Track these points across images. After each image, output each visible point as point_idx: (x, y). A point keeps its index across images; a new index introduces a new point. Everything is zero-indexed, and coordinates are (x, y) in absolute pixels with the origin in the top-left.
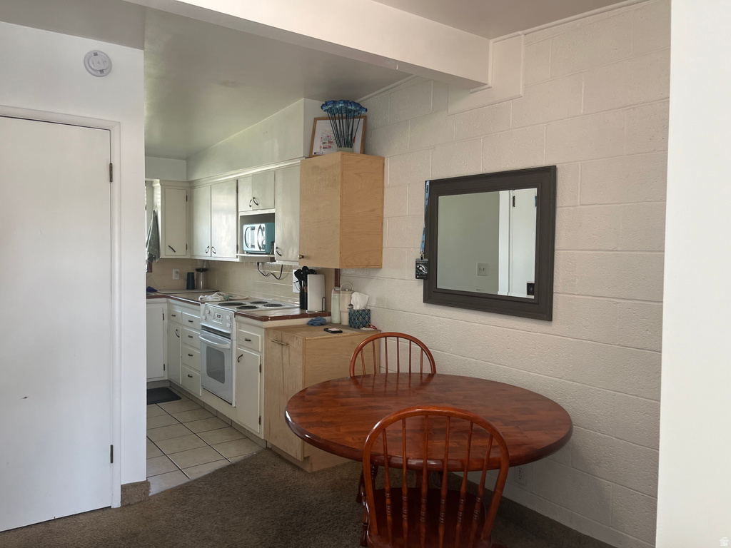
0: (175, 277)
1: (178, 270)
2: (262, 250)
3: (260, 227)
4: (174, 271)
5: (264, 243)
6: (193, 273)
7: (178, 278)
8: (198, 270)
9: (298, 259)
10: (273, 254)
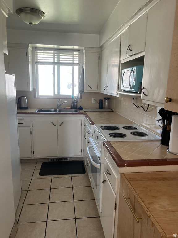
0: (93, 102)
1: (95, 98)
2: (132, 90)
3: (132, 70)
4: (93, 99)
5: (134, 84)
6: (102, 100)
7: (95, 102)
8: (105, 99)
9: (164, 102)
10: (140, 93)
